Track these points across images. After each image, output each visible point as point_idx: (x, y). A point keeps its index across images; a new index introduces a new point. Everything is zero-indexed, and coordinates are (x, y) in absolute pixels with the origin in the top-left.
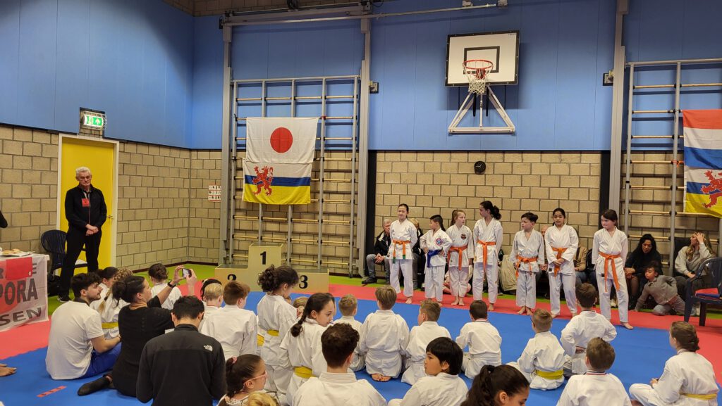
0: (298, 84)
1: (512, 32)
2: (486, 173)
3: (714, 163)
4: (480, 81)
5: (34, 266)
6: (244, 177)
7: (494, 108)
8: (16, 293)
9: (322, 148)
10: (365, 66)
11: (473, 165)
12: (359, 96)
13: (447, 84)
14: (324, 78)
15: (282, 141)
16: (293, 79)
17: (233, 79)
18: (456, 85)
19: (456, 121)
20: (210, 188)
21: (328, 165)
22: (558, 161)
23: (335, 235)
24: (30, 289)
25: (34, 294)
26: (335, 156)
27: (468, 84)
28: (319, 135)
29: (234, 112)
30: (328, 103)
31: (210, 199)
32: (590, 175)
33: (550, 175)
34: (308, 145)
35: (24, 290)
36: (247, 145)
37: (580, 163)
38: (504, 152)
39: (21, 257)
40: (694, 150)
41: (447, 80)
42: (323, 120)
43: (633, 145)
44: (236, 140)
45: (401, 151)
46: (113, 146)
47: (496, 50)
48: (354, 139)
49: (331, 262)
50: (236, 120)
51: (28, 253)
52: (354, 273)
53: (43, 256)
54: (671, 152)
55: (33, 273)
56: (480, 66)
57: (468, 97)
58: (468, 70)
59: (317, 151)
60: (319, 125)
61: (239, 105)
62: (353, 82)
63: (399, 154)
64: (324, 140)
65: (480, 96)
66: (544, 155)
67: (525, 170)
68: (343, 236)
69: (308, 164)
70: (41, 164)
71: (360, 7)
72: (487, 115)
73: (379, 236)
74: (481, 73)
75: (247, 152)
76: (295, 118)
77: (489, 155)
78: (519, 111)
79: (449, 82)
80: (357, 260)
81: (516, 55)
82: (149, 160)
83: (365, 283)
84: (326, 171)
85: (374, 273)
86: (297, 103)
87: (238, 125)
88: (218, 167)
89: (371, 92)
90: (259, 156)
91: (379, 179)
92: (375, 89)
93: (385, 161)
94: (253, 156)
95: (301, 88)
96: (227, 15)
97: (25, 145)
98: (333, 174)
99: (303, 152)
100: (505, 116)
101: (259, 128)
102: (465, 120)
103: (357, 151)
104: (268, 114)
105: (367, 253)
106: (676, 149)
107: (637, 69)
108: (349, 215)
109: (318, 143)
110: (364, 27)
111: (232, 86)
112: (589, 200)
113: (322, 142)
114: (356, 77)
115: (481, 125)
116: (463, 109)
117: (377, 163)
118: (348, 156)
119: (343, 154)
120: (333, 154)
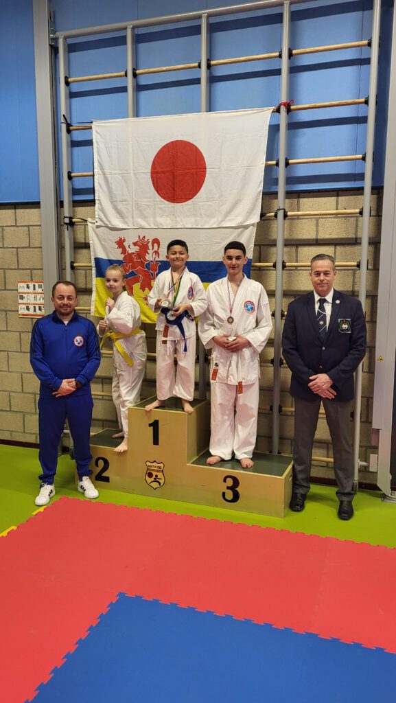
6: (93, 264)
9: (281, 188)
14: (287, 1)
15: (180, 173)
16: (204, 13)
17: (54, 32)
20: (22, 287)
26: (310, 206)
28: (271, 152)
29: (63, 110)
30: (295, 69)
31: (22, 310)
34: (245, 181)
36: (96, 188)
42: (283, 118)
44: (70, 178)
48: (369, 158)
50: (69, 131)
59: (269, 194)
60: (274, 129)
61: (72, 95)
64: (287, 164)
69: (246, 227)
75: (97, 206)
76: (212, 115)
84: (288, 243)
86: (213, 78)
87: (74, 144)
88: (35, 243)
90: (124, 211)
94: (111, 212)
95: (220, 36)
98: (304, 250)
99: (231, 199)
101: (122, 148)
104: (142, 109)
111: (54, 50)
113: (281, 173)
118: (348, 205)
119: (332, 200)
120: (304, 201)
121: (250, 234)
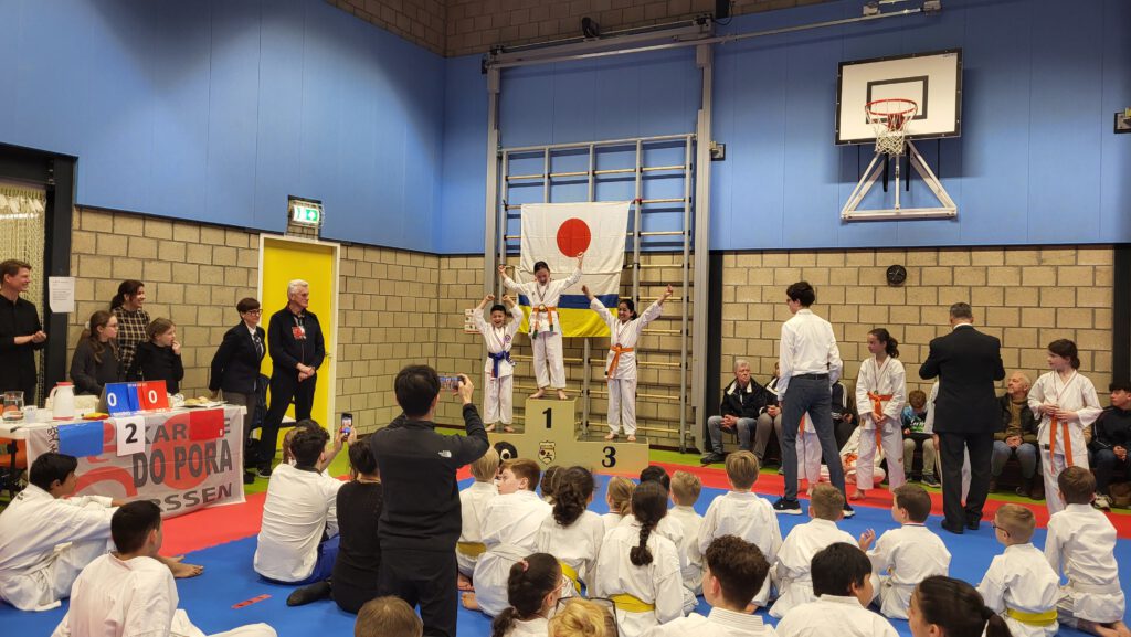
0: (598, 150)
1: (950, 51)
2: (908, 282)
4: (895, 134)
5: (226, 423)
7: (919, 178)
8: (204, 460)
9: (636, 249)
10: (704, 118)
11: (884, 271)
12: (693, 167)
13: (838, 142)
14: (639, 140)
15: (574, 238)
16: (592, 144)
17: (501, 148)
18: (853, 141)
19: (854, 200)
21: (645, 274)
22: (1034, 262)
23: (658, 386)
24: (223, 455)
25: (227, 463)
26: (657, 261)
27: (874, 140)
28: (630, 228)
29: (503, 197)
30: (645, 178)
31: (467, 328)
32: (1094, 285)
33: (1021, 286)
34: (615, 244)
35: (215, 456)
36: (522, 245)
37: (1076, 265)
38: (938, 249)
39: (209, 408)
41: (838, 135)
42: (637, 204)
44: (505, 239)
45: (762, 252)
46: (332, 251)
47: (922, 82)
48: (686, 233)
49: (652, 428)
50: (506, 209)
51: (219, 403)
52: (687, 446)
53: (237, 407)
55: (224, 432)
56: (895, 108)
57: (875, 160)
58: (873, 117)
59: (629, 253)
60: (632, 213)
61: (510, 186)
62: (683, 144)
63: (759, 256)
64: (639, 235)
65: (894, 159)
66: (1010, 254)
67: (975, 278)
68: (669, 387)
69: (614, 274)
70: (236, 277)
71: (696, 28)
72: (907, 189)
73: (728, 388)
74: (897, 121)
75: (521, 258)
76: (595, 204)
77: (911, 255)
78: (964, 181)
79: (842, 138)
80: (692, 426)
81: (958, 89)
82: (380, 272)
83: (706, 462)
84: (642, 284)
85: (721, 445)
86: (597, 181)
87: (509, 217)
88: (479, 281)
89: (713, 159)
91: (727, 296)
92: (720, 155)
93: (736, 267)
94: (529, 261)
95: (601, 155)
96: (494, 52)
97: (216, 250)
98: (653, 289)
99: (607, 255)
100: (939, 191)
101: (539, 222)
102: (870, 199)
103: (692, 252)
104: (553, 198)
105: (708, 414)
108: (679, 353)
109: (630, 240)
110: (702, 57)
111: (500, 158)
112: (1093, 328)
113: (636, 238)
114: (689, 136)
115: (897, 205)
116: (866, 180)
117: (725, 271)
118: (677, 261)
119: (669, 258)
120: (653, 257)
121: (617, 279)
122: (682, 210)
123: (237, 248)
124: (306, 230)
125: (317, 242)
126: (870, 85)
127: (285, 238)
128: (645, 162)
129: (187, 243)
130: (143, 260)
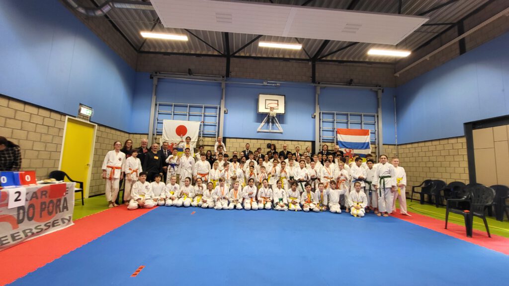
0: (190, 107)
1: (282, 95)
3: (347, 146)
5: (67, 190)
7: (275, 123)
8: (55, 208)
9: (202, 135)
10: (223, 102)
11: (266, 145)
12: (219, 114)
14: (203, 105)
15: (181, 131)
16: (188, 105)
17: (156, 102)
18: (261, 113)
26: (207, 139)
27: (267, 113)
28: (200, 130)
29: (157, 117)
30: (205, 116)
34: (195, 134)
35: (60, 205)
36: (163, 132)
38: (278, 140)
40: (341, 142)
42: (202, 124)
43: (323, 139)
44: (157, 129)
46: (94, 126)
47: (277, 101)
48: (217, 132)
50: (158, 121)
54: (333, 142)
55: (66, 194)
56: (271, 106)
57: (266, 118)
58: (267, 107)
59: (199, 136)
60: (201, 125)
62: (217, 108)
63: (236, 139)
64: (203, 131)
65: (270, 118)
70: (53, 131)
71: (221, 78)
72: (272, 125)
74: (272, 109)
75: (163, 136)
76: (189, 121)
78: (284, 125)
79: (259, 112)
86: (190, 115)
87: (158, 123)
90: (169, 137)
92: (226, 112)
93: (229, 142)
94: (166, 137)
95: (192, 108)
100: (279, 127)
101: (169, 126)
102: (264, 127)
104: (175, 119)
106: (335, 141)
107: (323, 113)
109: (199, 132)
110: (223, 86)
111: (156, 105)
113: (202, 133)
114: (218, 106)
115: (270, 129)
116: (263, 122)
118: (213, 139)
119: (210, 138)
120: (206, 138)
121: (195, 143)
122: (216, 126)
123: (55, 120)
124: (85, 117)
125: (89, 122)
126: (266, 100)
127: (76, 119)
128: (204, 112)
129: (31, 114)
130: (6, 118)
